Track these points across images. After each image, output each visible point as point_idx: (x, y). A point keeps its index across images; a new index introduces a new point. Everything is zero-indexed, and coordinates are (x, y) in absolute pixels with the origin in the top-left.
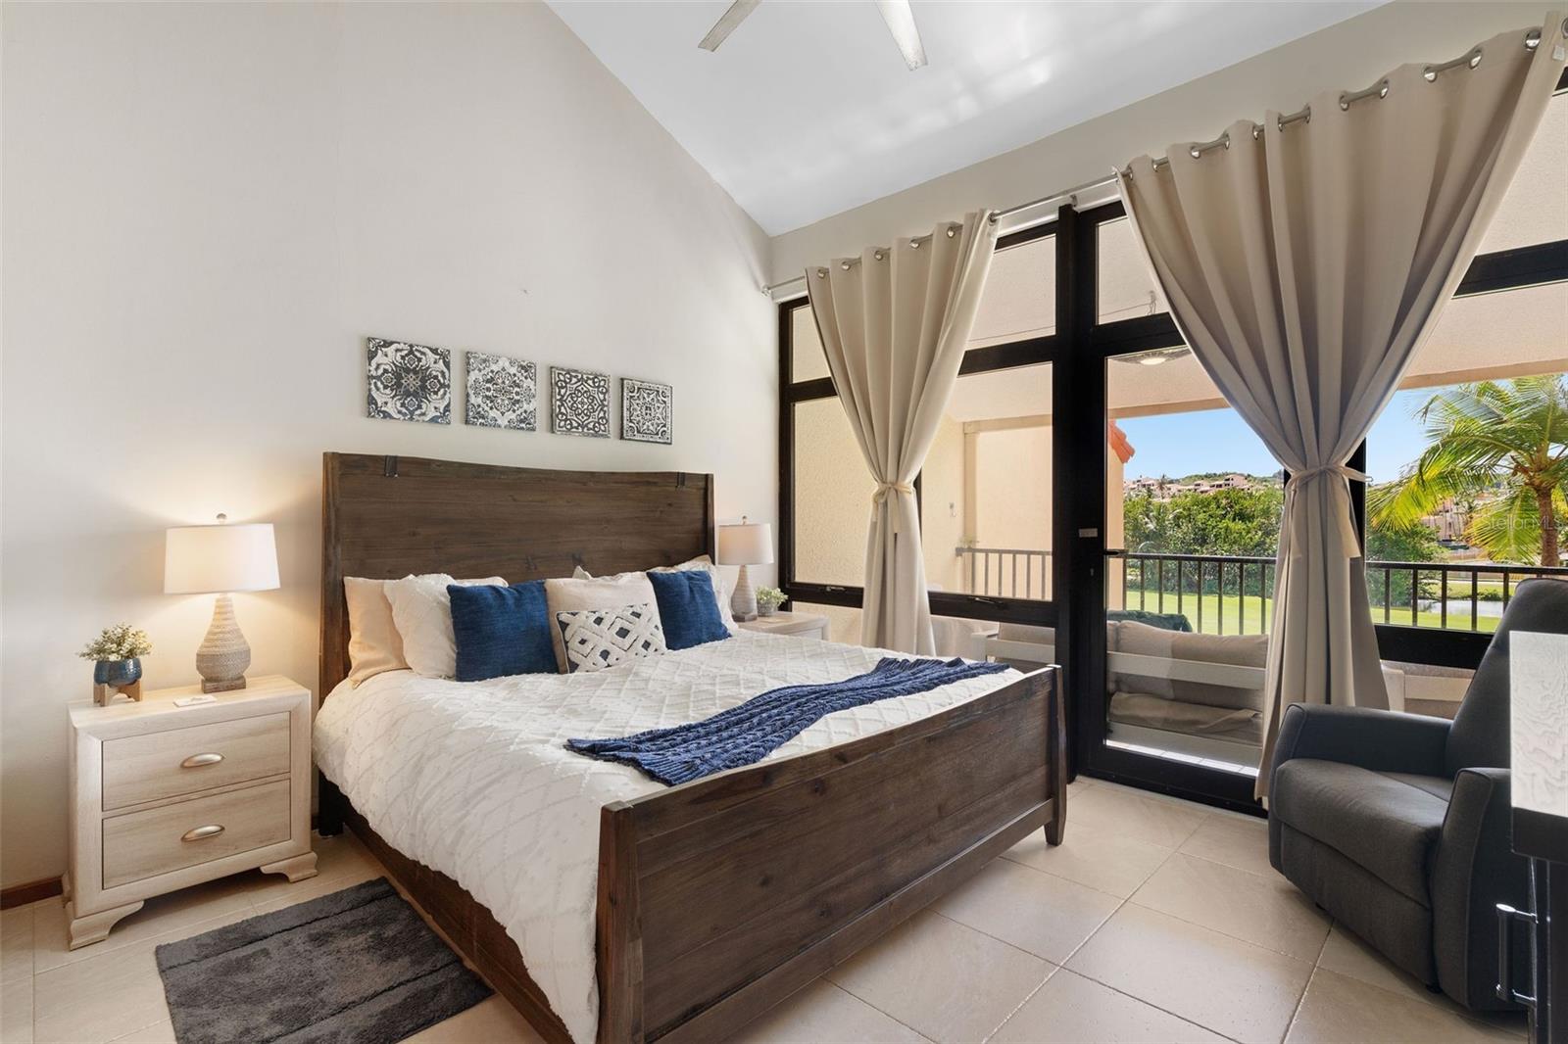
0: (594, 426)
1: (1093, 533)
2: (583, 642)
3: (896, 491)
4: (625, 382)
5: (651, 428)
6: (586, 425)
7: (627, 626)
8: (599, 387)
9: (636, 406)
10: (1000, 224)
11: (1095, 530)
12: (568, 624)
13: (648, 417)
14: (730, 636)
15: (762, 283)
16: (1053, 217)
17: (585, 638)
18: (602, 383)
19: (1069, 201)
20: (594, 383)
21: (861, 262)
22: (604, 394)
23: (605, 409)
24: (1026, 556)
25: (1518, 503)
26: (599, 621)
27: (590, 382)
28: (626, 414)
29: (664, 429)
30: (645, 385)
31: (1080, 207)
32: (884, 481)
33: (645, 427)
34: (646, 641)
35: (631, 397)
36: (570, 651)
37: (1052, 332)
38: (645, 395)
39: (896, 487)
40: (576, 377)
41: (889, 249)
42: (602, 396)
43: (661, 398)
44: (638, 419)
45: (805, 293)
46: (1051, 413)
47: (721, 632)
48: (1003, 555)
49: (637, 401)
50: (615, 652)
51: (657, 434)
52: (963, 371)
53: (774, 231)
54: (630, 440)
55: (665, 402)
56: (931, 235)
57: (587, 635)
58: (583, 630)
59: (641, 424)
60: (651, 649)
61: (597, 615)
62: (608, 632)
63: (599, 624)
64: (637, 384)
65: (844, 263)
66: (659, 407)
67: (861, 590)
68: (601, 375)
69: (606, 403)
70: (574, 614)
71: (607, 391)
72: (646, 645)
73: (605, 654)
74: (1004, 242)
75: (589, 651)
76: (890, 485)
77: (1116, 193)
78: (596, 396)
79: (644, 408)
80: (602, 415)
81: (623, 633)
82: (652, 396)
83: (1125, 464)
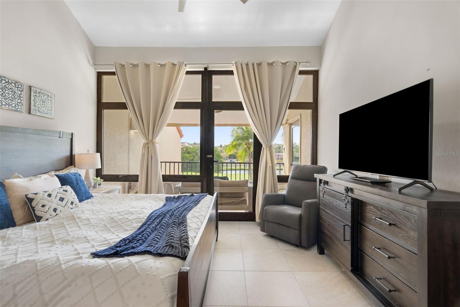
0: (15, 106)
1: (211, 156)
2: (43, 206)
3: (152, 142)
4: (32, 88)
5: (45, 111)
6: (11, 105)
7: (63, 196)
8: (18, 87)
9: (37, 100)
10: (187, 67)
11: (212, 155)
12: (33, 199)
13: (43, 106)
14: (93, 197)
15: (91, 63)
16: (203, 70)
17: (44, 204)
18: (20, 86)
19: (207, 67)
20: (15, 85)
21: (138, 66)
22: (21, 91)
23: (21, 98)
24: (165, 163)
25: (245, 150)
26: (50, 195)
27: (13, 85)
28: (32, 103)
29: (51, 112)
30: (42, 91)
31: (209, 69)
32: (147, 139)
33: (42, 110)
34: (72, 202)
35: (35, 95)
36: (36, 212)
37: (200, 101)
38: (42, 96)
39: (152, 141)
40: (5, 80)
41: (150, 64)
42: (20, 93)
43: (50, 98)
44: (38, 106)
45: (114, 70)
46: (200, 123)
47: (90, 195)
48: (166, 163)
49: (38, 98)
50: (59, 208)
51: (48, 114)
52: (175, 108)
53: (97, 44)
54: (34, 115)
55: (51, 100)
56: (166, 64)
57: (45, 202)
58: (42, 201)
59: (40, 108)
60: (74, 204)
61: (48, 193)
62: (55, 200)
63: (50, 197)
64: (38, 91)
65: (131, 64)
66: (49, 102)
67: (138, 176)
68: (19, 82)
69: (22, 96)
70: (36, 194)
71: (22, 90)
72: (72, 203)
73: (55, 210)
74: (188, 73)
75: (47, 210)
76: (150, 141)
77: (232, 68)
78: (16, 91)
79: (42, 102)
80: (19, 101)
81: (62, 199)
82: (45, 97)
83: (181, 139)
